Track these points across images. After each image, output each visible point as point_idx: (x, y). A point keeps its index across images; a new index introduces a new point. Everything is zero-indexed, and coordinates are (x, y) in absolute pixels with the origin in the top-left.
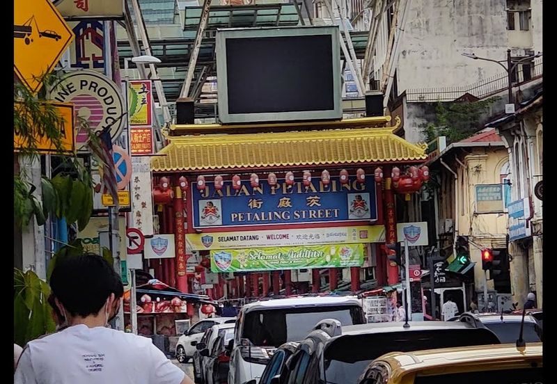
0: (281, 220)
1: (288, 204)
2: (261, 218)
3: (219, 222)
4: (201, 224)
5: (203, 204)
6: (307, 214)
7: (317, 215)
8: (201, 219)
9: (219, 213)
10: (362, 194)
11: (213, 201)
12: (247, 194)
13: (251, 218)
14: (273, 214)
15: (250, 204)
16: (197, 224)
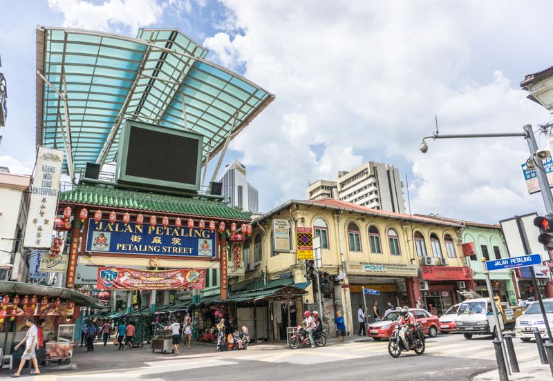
0: (154, 252)
1: (159, 241)
2: (138, 249)
3: (107, 249)
4: (92, 249)
5: (96, 235)
6: (172, 250)
7: (178, 250)
8: (92, 245)
9: (108, 242)
10: (207, 240)
11: (105, 233)
12: (131, 231)
13: (132, 249)
14: (148, 247)
15: (132, 239)
16: (89, 248)
